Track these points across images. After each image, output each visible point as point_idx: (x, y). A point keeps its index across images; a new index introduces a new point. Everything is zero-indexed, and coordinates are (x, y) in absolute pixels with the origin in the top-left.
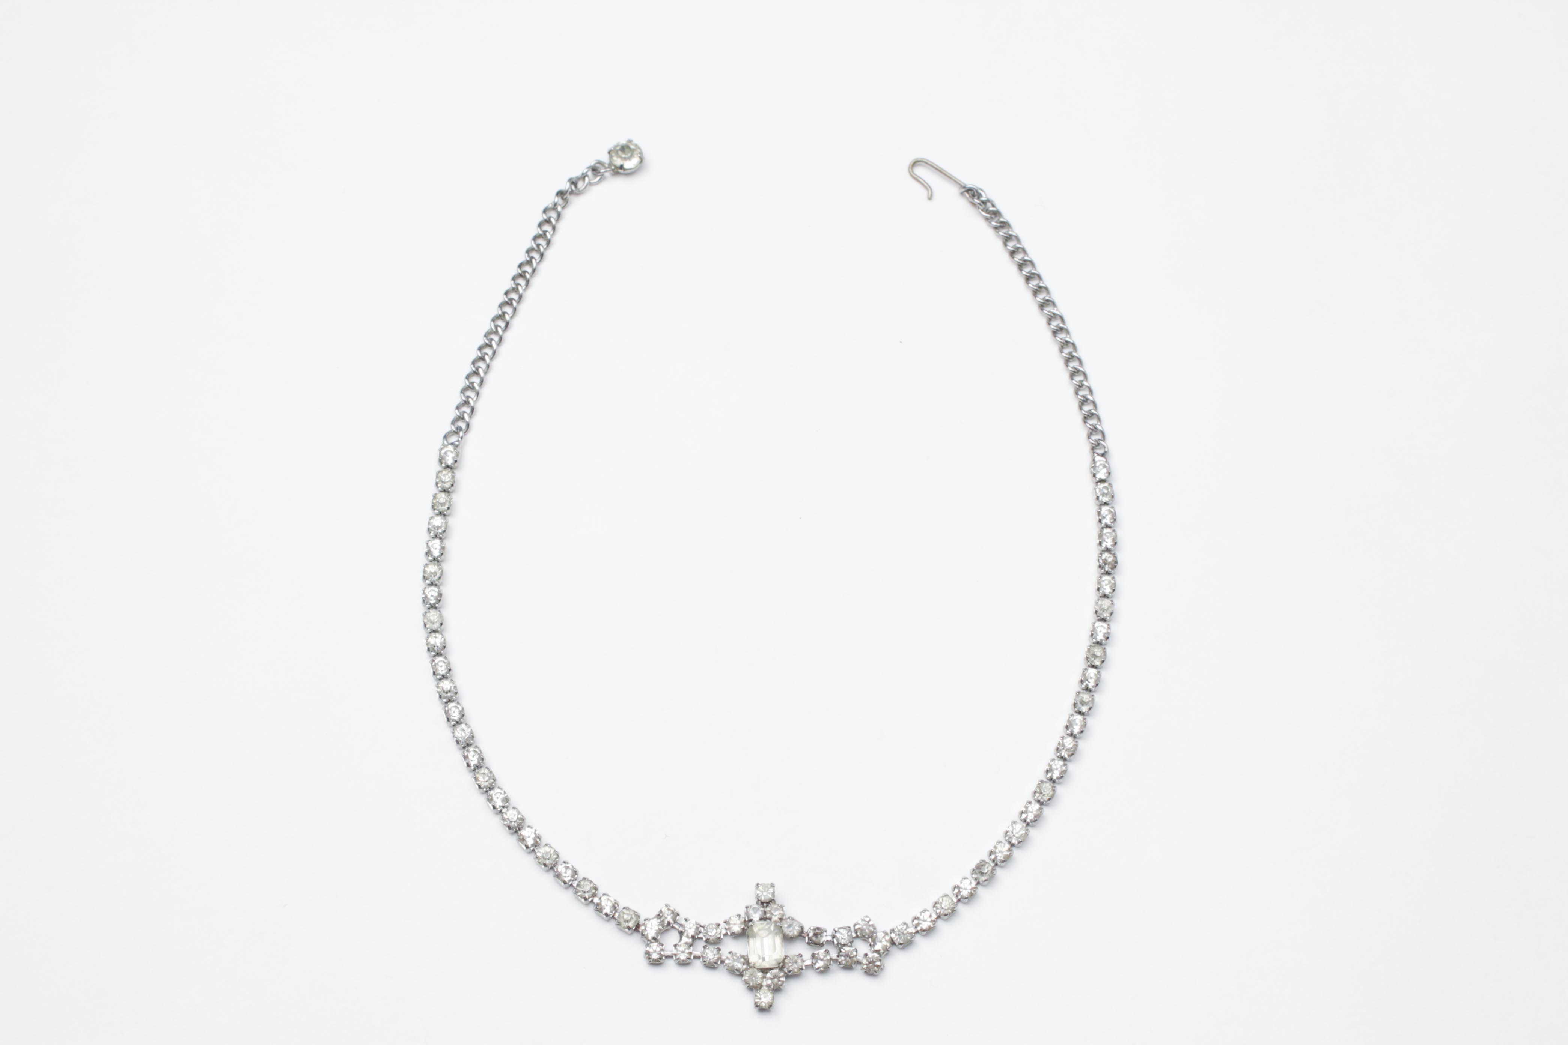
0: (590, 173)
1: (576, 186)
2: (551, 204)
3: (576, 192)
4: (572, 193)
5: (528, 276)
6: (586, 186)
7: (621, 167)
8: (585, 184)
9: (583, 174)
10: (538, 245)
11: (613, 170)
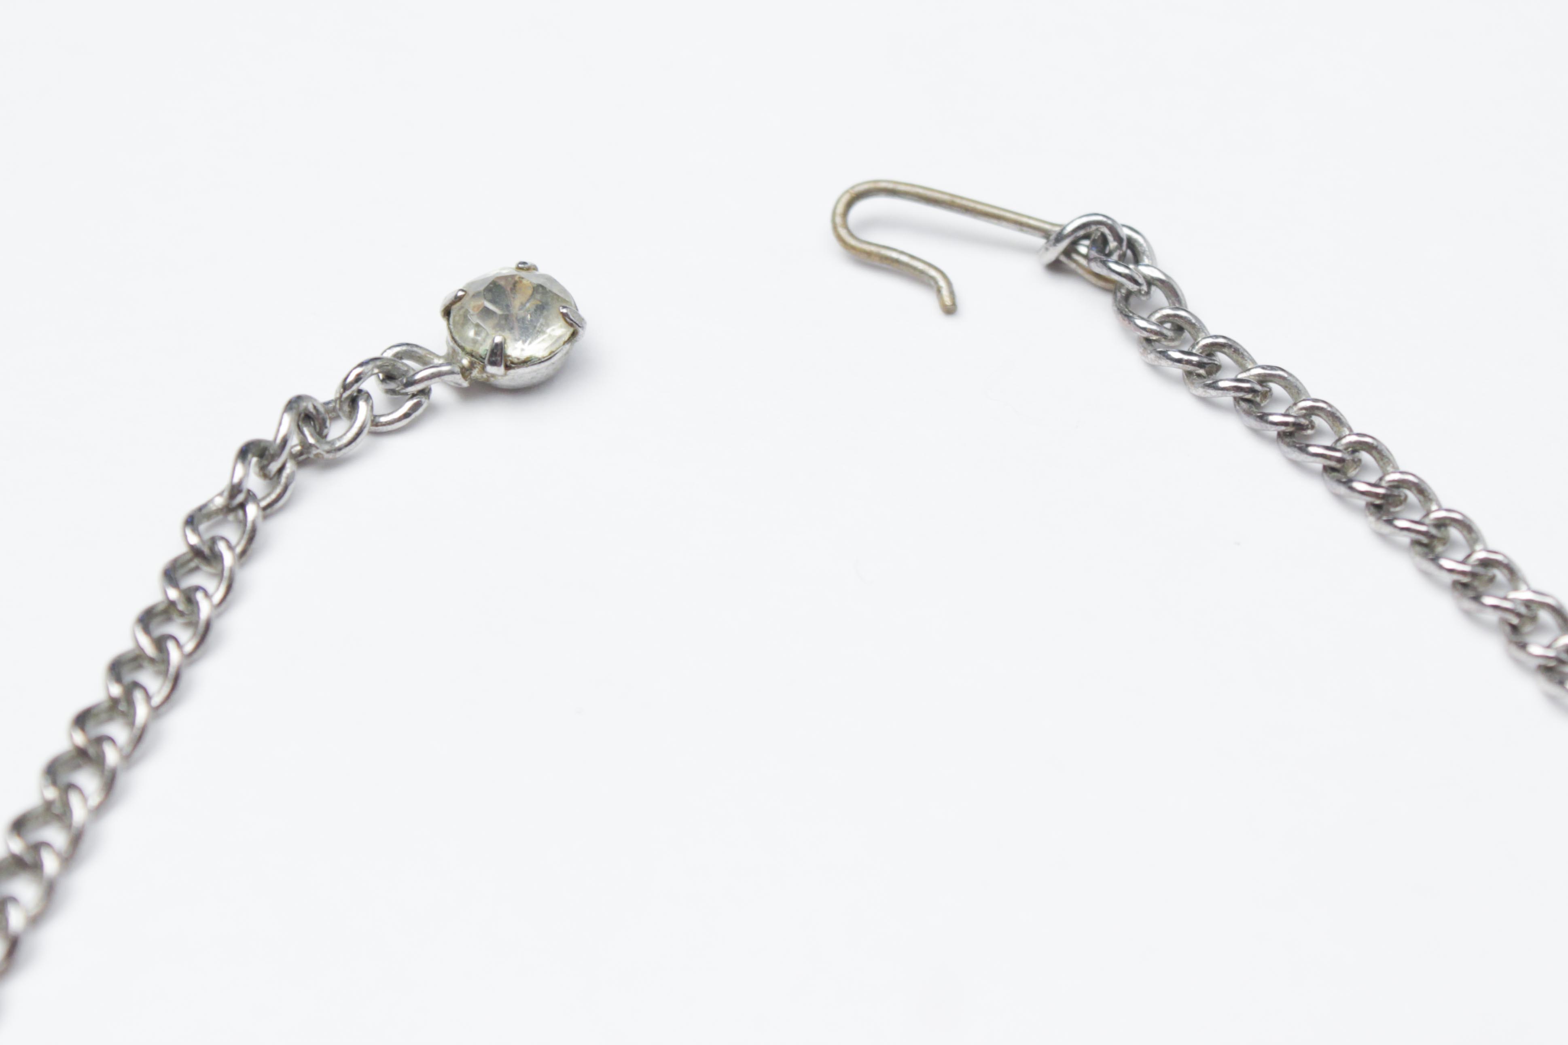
0: (372, 385)
1: (321, 434)
2: (221, 494)
3: (323, 448)
4: (304, 458)
5: (112, 756)
6: (358, 435)
7: (497, 355)
8: (355, 430)
9: (345, 387)
10: (160, 643)
11: (465, 372)
